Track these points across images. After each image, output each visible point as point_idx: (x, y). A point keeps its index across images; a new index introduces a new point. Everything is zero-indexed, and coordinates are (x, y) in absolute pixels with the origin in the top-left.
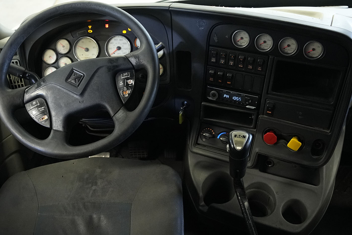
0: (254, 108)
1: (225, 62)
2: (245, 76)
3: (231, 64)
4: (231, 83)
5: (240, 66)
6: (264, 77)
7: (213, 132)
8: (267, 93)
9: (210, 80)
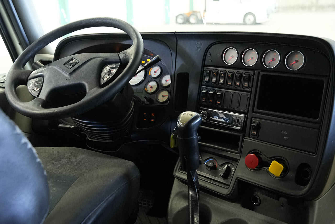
0: (240, 128)
1: (216, 80)
2: (233, 93)
3: (221, 82)
4: (221, 103)
5: (229, 83)
6: (250, 93)
7: (201, 158)
8: (253, 112)
9: (203, 100)
